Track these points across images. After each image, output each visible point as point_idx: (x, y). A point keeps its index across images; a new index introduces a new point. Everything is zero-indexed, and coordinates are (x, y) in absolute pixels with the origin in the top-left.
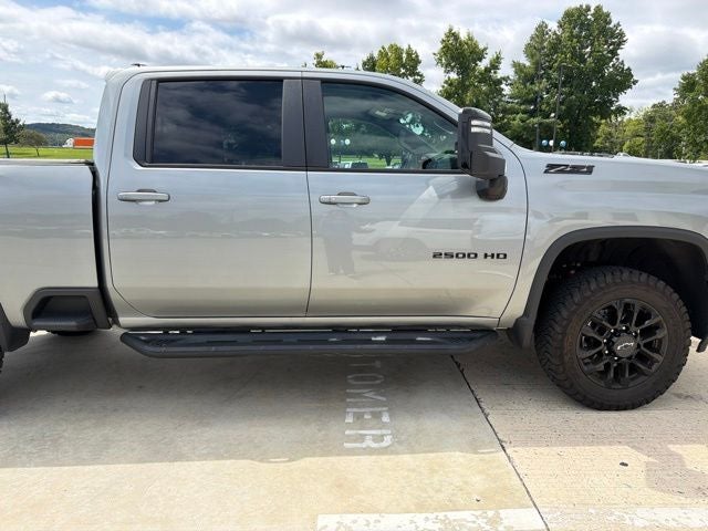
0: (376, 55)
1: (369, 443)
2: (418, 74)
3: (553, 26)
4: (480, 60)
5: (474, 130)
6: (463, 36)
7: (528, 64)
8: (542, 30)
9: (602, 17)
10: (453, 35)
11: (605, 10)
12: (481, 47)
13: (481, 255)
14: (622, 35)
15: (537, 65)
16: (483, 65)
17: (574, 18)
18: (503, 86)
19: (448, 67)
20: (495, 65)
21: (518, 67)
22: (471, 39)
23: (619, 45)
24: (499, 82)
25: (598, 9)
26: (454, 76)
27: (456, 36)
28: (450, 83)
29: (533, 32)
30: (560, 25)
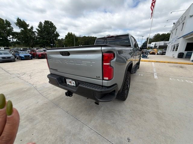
2: (11, 27)
6: (22, 20)
7: (39, 29)
8: (41, 23)
9: (52, 24)
11: (52, 22)
12: (27, 24)
15: (42, 30)
16: (29, 28)
18: (35, 33)
19: (20, 27)
20: (32, 28)
22: (24, 21)
23: (56, 29)
25: (51, 22)
26: (23, 29)
27: (20, 20)
29: (39, 23)
30: (44, 23)
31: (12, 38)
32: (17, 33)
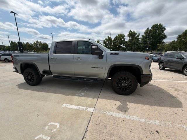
0: (117, 36)
1: (80, 95)
2: (124, 38)
3: (150, 28)
4: (136, 35)
5: (93, 48)
6: (133, 31)
7: (145, 35)
8: (148, 29)
10: (131, 31)
12: (136, 33)
13: (99, 68)
14: (165, 28)
15: (147, 35)
16: (136, 36)
17: (155, 26)
19: (130, 37)
20: (139, 35)
21: (143, 36)
22: (134, 32)
23: (164, 30)
24: (139, 39)
25: (160, 24)
26: (131, 38)
28: (130, 39)
29: (146, 30)
30: (152, 28)
31: (123, 45)
32: (126, 42)
